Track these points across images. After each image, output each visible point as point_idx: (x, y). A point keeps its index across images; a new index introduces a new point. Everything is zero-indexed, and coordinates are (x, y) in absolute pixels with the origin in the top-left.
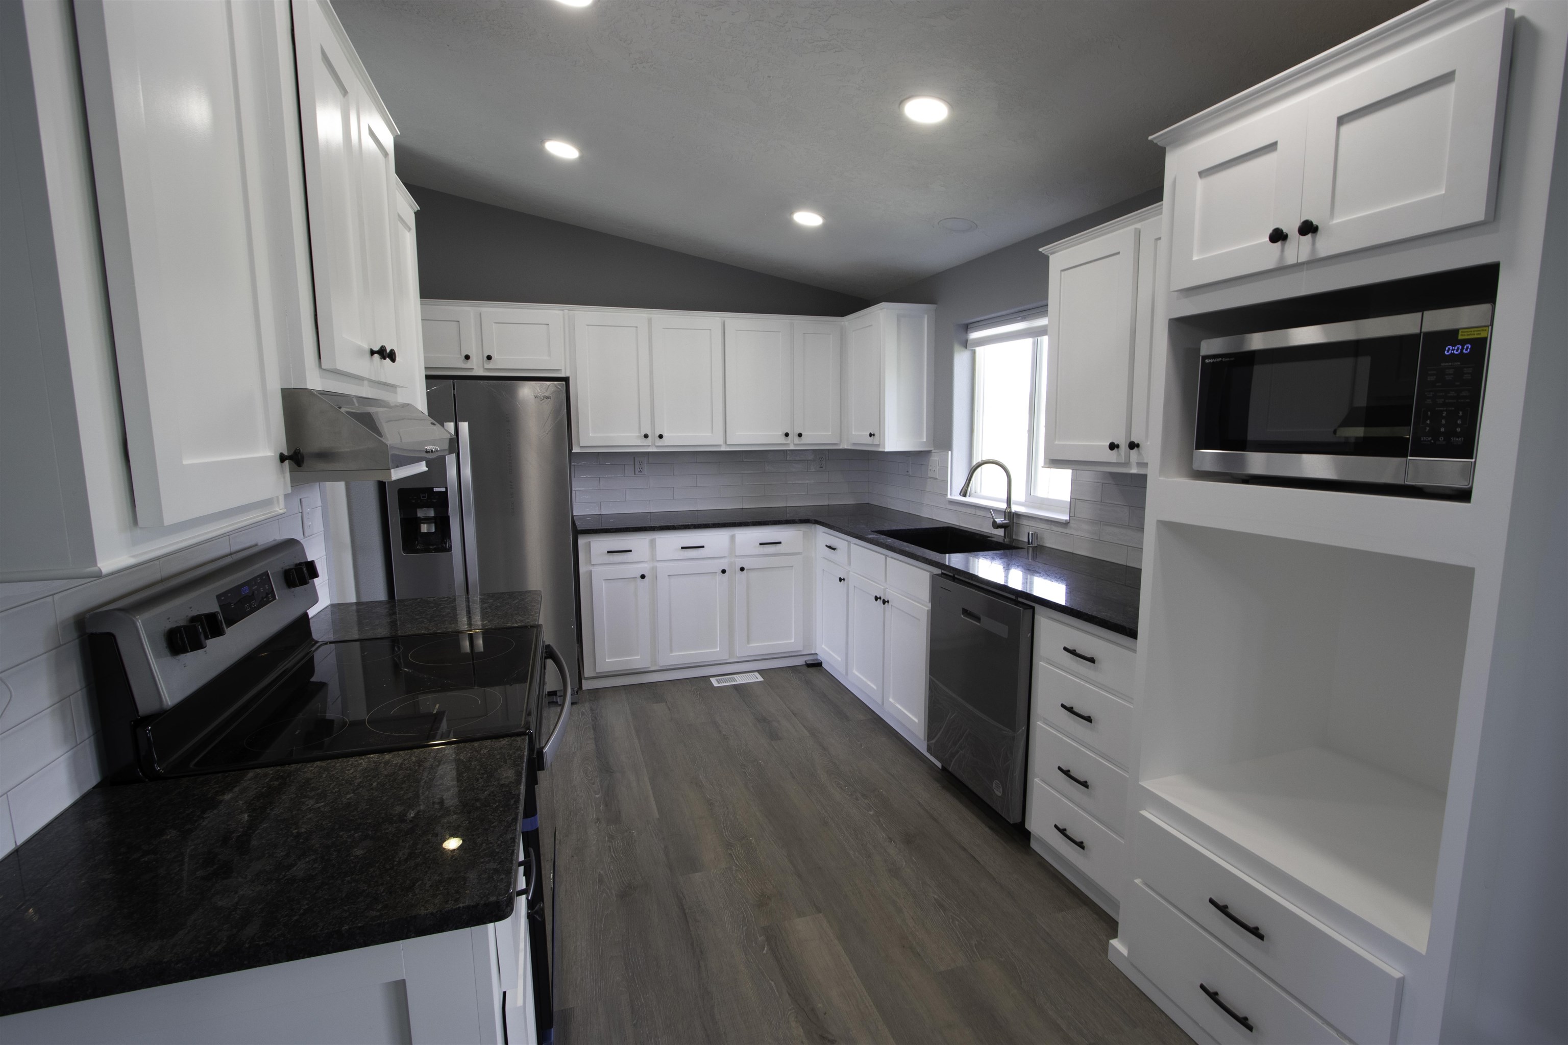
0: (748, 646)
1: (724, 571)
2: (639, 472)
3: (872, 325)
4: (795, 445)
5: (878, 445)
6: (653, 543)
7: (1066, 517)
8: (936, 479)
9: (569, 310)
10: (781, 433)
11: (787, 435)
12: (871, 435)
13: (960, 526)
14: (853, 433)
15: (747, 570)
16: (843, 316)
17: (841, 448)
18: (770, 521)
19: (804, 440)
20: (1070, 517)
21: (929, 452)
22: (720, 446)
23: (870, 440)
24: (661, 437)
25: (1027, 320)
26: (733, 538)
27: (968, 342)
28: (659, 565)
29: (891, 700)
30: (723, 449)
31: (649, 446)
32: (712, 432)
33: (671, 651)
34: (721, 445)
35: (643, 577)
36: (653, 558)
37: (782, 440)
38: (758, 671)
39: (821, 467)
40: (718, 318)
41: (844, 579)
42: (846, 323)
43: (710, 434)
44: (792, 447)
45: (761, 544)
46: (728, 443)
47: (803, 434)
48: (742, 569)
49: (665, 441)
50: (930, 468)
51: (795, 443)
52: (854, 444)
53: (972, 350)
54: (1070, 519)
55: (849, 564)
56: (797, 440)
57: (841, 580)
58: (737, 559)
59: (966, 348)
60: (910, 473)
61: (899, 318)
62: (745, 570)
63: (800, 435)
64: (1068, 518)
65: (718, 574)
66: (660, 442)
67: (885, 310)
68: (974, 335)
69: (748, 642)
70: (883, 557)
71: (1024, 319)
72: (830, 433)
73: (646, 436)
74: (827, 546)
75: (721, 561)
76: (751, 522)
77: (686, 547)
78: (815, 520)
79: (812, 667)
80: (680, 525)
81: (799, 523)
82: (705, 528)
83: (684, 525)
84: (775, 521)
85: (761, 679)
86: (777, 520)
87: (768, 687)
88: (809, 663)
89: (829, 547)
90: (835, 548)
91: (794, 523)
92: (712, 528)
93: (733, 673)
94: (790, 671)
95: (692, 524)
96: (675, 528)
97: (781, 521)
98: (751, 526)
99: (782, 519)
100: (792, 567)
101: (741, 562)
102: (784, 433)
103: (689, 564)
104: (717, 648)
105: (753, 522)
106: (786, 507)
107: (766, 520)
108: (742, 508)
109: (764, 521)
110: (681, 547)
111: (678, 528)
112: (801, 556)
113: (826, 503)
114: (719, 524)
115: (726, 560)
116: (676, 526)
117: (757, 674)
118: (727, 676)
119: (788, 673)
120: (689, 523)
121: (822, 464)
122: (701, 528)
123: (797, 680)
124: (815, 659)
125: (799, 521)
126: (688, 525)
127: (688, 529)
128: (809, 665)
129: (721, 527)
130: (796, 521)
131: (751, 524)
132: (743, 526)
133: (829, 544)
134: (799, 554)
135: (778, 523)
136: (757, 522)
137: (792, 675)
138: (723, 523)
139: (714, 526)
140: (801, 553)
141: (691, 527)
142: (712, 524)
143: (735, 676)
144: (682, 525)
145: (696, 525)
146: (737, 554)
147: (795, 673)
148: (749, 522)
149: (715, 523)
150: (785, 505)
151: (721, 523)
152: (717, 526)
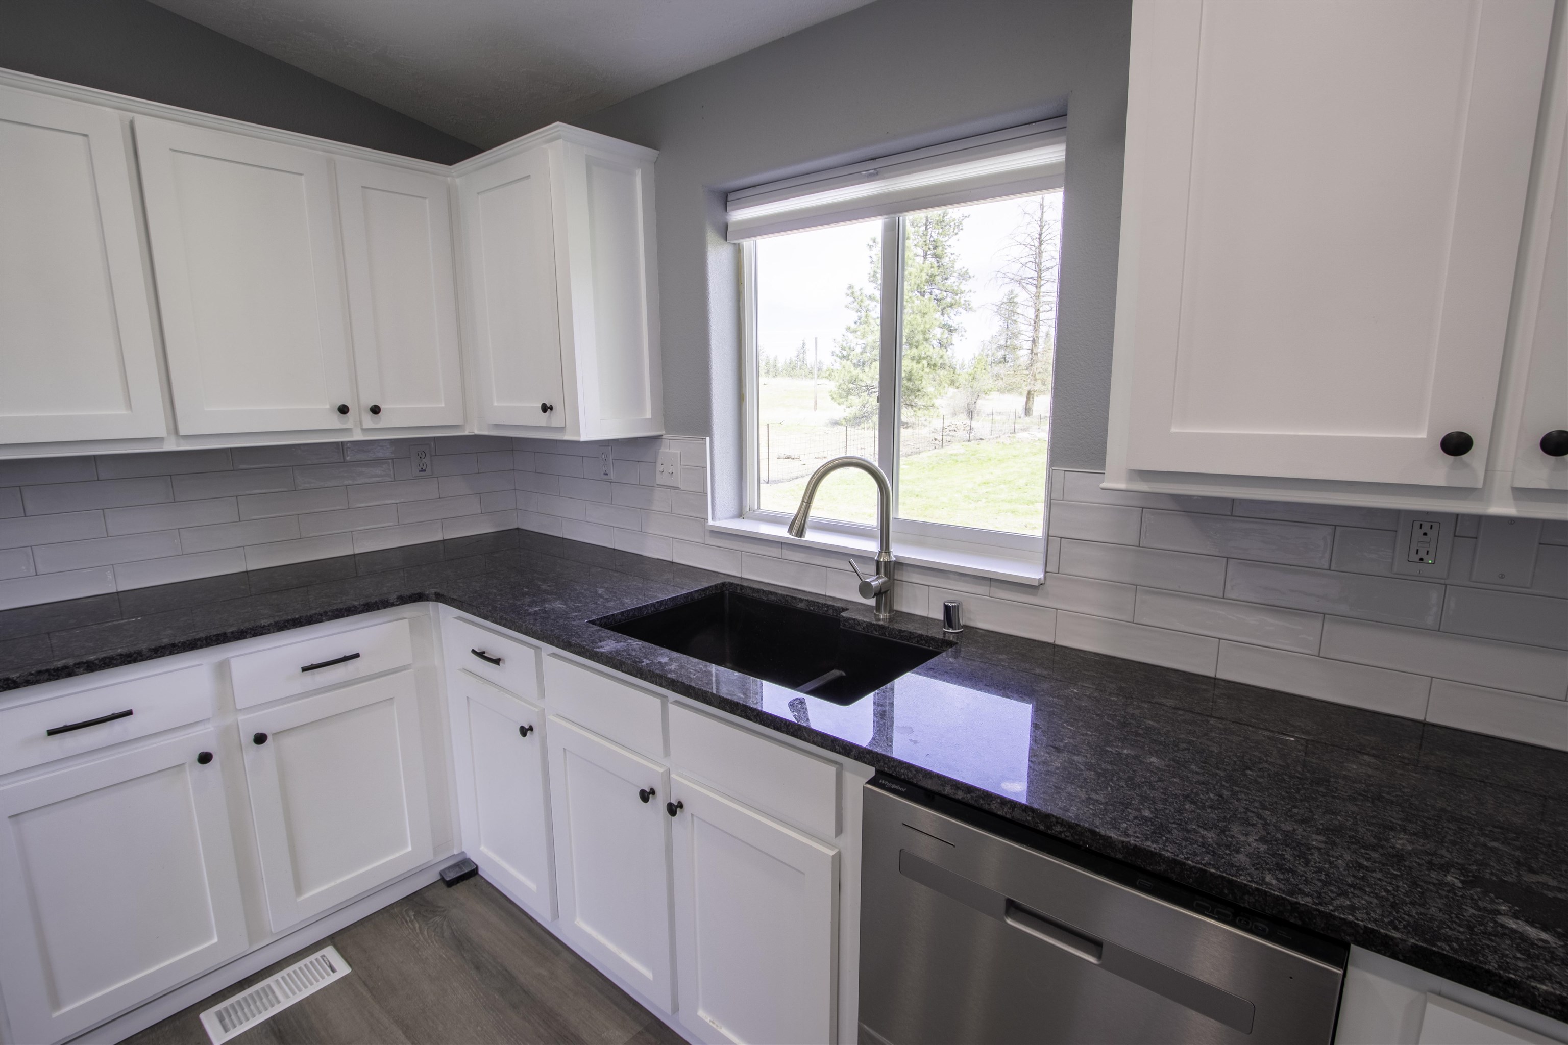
0: (299, 897)
1: (205, 758)
3: (529, 176)
4: (364, 430)
5: (562, 429)
7: (1034, 574)
8: (677, 488)
10: (328, 406)
11: (344, 410)
12: (545, 408)
13: (742, 578)
14: (495, 404)
15: (274, 734)
16: (450, 164)
17: (467, 433)
18: (326, 613)
19: (384, 420)
20: (1046, 572)
21: (657, 438)
22: (161, 439)
23: (542, 419)
25: (884, 178)
26: (222, 670)
27: (729, 229)
29: (701, 1013)
30: (171, 445)
32: (129, 404)
34: (164, 438)
37: (335, 421)
38: (333, 939)
39: (423, 470)
41: (531, 729)
42: (458, 181)
43: (124, 412)
44: (358, 436)
45: (305, 669)
46: (181, 433)
47: (382, 407)
48: (260, 739)
50: (660, 468)
51: (365, 426)
52: (497, 426)
53: (735, 244)
54: (1045, 577)
55: (542, 695)
56: (369, 421)
57: (524, 731)
58: (241, 718)
59: (726, 240)
60: (612, 476)
61: (591, 164)
62: (270, 738)
63: (375, 410)
64: (1041, 576)
65: (187, 766)
67: (560, 141)
68: (740, 215)
69: (299, 890)
70: (657, 702)
71: (874, 176)
72: (443, 403)
74: (474, 651)
75: (194, 734)
76: (271, 624)
77: (65, 726)
78: (435, 593)
79: (458, 885)
80: (31, 674)
81: (397, 605)
82: (125, 664)
83: (47, 671)
84: (337, 610)
85: (343, 969)
86: (342, 607)
87: (365, 994)
88: (450, 877)
89: (481, 655)
90: (499, 660)
91: (385, 608)
92: (149, 659)
93: (266, 968)
94: (412, 913)
95: (78, 665)
96: (12, 685)
97: (353, 609)
98: (273, 632)
99: (356, 603)
100: (392, 698)
101: (251, 724)
102: (338, 407)
103: (83, 766)
104: (210, 937)
105: (276, 623)
106: (354, 555)
107: (313, 612)
108: (245, 570)
109: (307, 616)
110: (48, 731)
111: (25, 684)
112: (409, 671)
113: (438, 537)
114: (173, 645)
115: (210, 728)
116: (18, 680)
117: (330, 952)
118: (249, 987)
119: (407, 922)
120: (71, 662)
121: (425, 464)
122: (113, 667)
123: (432, 942)
124: (462, 864)
125: (397, 601)
126: (65, 668)
127: (63, 677)
128: (450, 884)
129: (181, 652)
130: (392, 601)
131: (272, 630)
132: (251, 637)
133: (479, 649)
134: (405, 670)
135: (345, 615)
136: (288, 621)
137: (417, 925)
138: (188, 641)
139: (155, 655)
140: (410, 665)
141: (76, 670)
142: (150, 650)
143: (270, 981)
144: (40, 672)
145: (96, 662)
146: (239, 707)
147: (424, 916)
148: (264, 626)
149: (160, 647)
150: (351, 553)
151: (179, 643)
152: (168, 652)
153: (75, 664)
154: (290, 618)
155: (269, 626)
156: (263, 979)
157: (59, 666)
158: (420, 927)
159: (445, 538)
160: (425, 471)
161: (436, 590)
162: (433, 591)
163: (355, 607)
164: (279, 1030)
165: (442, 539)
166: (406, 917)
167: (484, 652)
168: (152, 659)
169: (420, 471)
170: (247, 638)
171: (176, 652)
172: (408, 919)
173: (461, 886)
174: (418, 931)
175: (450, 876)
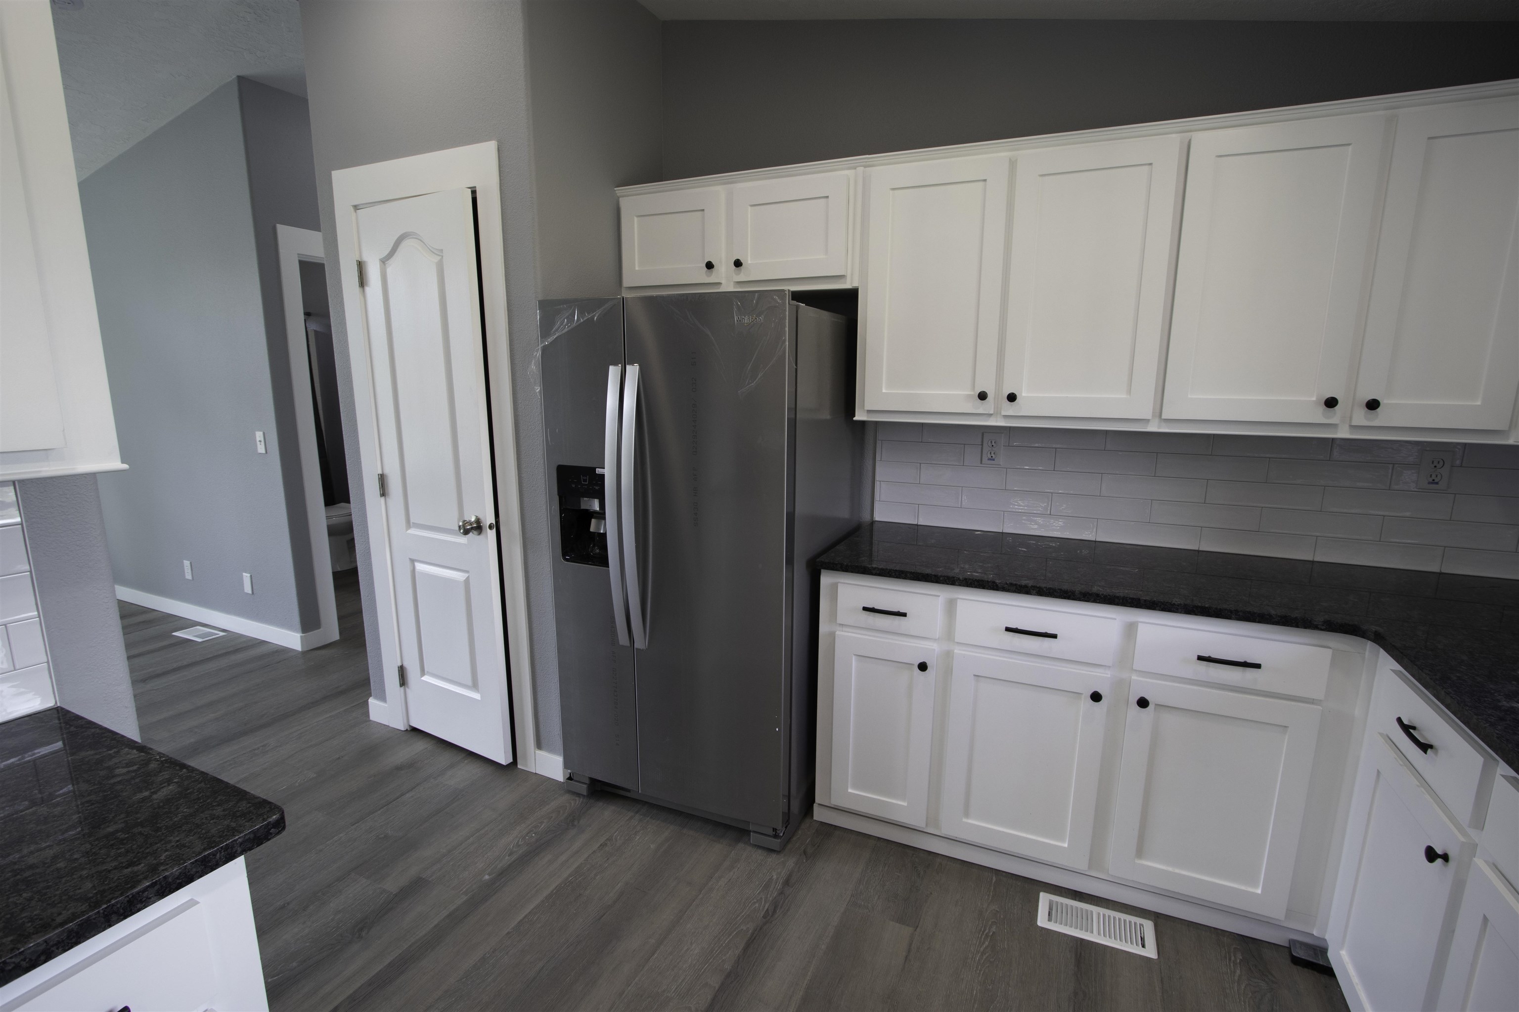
0: (1138, 861)
1: (1096, 697)
2: (989, 459)
4: (1353, 428)
6: (951, 607)
9: (865, 167)
10: (1314, 399)
11: (1331, 403)
15: (1156, 704)
17: (1511, 441)
19: (1381, 418)
22: (1147, 421)
24: (1012, 398)
26: (1130, 630)
28: (958, 651)
30: (1153, 428)
31: (991, 415)
32: (1129, 391)
33: (967, 814)
34: (1149, 420)
35: (923, 667)
36: (949, 634)
37: (1319, 415)
38: (1157, 918)
39: (1434, 482)
40: (1174, 136)
41: (1445, 858)
43: (1124, 396)
44: (1343, 433)
45: (1203, 656)
46: (1163, 417)
47: (1381, 403)
48: (1143, 703)
49: (1021, 408)
51: (1354, 423)
55: (1479, 820)
56: (1361, 417)
57: (1431, 855)
58: (1134, 677)
62: (1151, 707)
63: (1371, 405)
65: (1083, 696)
66: (1010, 409)
69: (1140, 852)
72: (1479, 403)
73: (983, 396)
74: (1399, 720)
75: (1095, 674)
76: (1181, 604)
77: (1017, 629)
78: (1376, 631)
79: (1306, 970)
80: (1007, 584)
81: (1322, 630)
82: (1062, 598)
83: (1016, 585)
84: (1249, 612)
85: (1150, 952)
86: (1255, 611)
87: (1157, 989)
88: (1298, 953)
89: (1407, 729)
90: (1431, 747)
91: (1305, 628)
92: (1078, 600)
93: (1097, 897)
94: (1239, 956)
95: (1034, 587)
96: (995, 587)
97: (1268, 617)
98: (1181, 613)
99: (1273, 612)
100: (1286, 727)
101: (1142, 687)
102: (1324, 400)
103: (1029, 663)
104: (1063, 841)
105: (1185, 605)
106: (1313, 562)
107: (1225, 606)
108: (1197, 549)
109: (1216, 608)
110: (1006, 627)
111: (1002, 589)
112: (1315, 707)
113: (1434, 568)
114: (1098, 595)
115: (1107, 674)
116: (999, 585)
117: (1149, 927)
118: (1079, 901)
119: (1230, 959)
120: (1030, 583)
121: (1439, 477)
122: (1054, 597)
123: (1245, 1002)
124: (1320, 951)
125: (1323, 625)
126: (1026, 586)
127: (1023, 593)
128: (1297, 961)
129: (1102, 603)
130: (1315, 623)
131: (1180, 610)
132: (1159, 610)
133: (1410, 721)
134: (1313, 703)
135: (1257, 620)
136: (1197, 607)
137: (1238, 972)
138: (1109, 595)
139: (1083, 598)
140: (1321, 700)
141: (1032, 591)
142: (1081, 593)
143: (1095, 909)
144: (1011, 584)
145: (1045, 589)
146: (1134, 668)
147: (1250, 969)
148: (1174, 604)
149: (1088, 593)
150: (1311, 559)
151: (1103, 594)
152: (1092, 600)
153: (1032, 586)
154: (1200, 604)
155: (1178, 606)
156: (1091, 904)
157: (1023, 584)
158: (1240, 976)
159: (1443, 571)
160: (1437, 483)
161: (1378, 628)
162: (1374, 628)
163: (1270, 616)
164: (1081, 954)
165: (1438, 571)
166: (1232, 955)
167: (1414, 728)
168: (1080, 601)
169: (1429, 483)
170: (1156, 610)
171: (1098, 601)
172: (1233, 958)
173: (1307, 973)
174: (1236, 978)
175: (1300, 953)
